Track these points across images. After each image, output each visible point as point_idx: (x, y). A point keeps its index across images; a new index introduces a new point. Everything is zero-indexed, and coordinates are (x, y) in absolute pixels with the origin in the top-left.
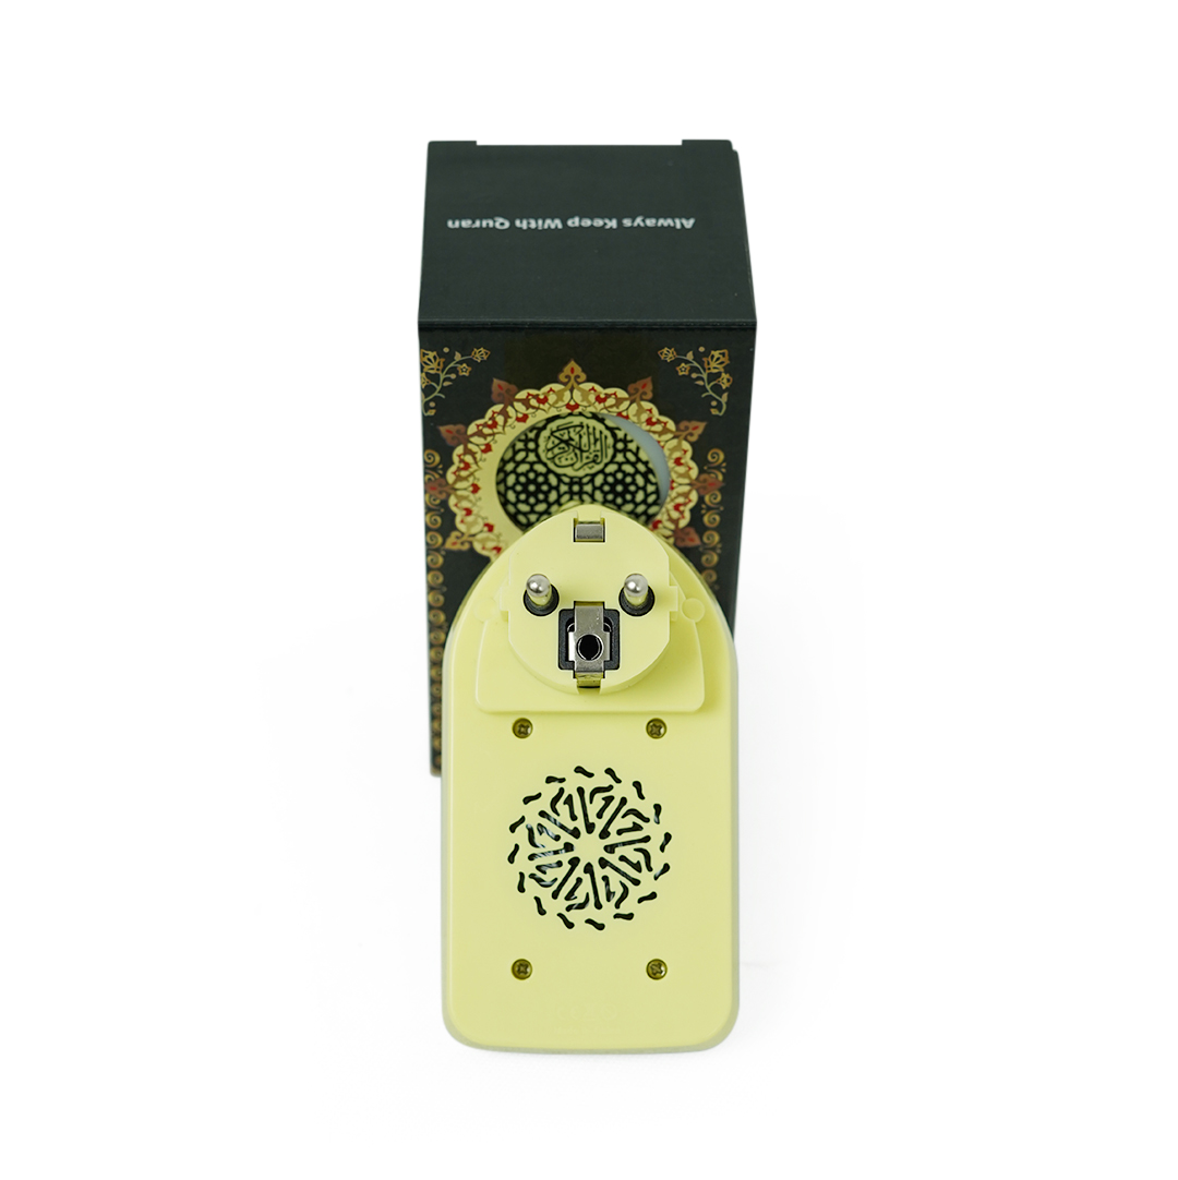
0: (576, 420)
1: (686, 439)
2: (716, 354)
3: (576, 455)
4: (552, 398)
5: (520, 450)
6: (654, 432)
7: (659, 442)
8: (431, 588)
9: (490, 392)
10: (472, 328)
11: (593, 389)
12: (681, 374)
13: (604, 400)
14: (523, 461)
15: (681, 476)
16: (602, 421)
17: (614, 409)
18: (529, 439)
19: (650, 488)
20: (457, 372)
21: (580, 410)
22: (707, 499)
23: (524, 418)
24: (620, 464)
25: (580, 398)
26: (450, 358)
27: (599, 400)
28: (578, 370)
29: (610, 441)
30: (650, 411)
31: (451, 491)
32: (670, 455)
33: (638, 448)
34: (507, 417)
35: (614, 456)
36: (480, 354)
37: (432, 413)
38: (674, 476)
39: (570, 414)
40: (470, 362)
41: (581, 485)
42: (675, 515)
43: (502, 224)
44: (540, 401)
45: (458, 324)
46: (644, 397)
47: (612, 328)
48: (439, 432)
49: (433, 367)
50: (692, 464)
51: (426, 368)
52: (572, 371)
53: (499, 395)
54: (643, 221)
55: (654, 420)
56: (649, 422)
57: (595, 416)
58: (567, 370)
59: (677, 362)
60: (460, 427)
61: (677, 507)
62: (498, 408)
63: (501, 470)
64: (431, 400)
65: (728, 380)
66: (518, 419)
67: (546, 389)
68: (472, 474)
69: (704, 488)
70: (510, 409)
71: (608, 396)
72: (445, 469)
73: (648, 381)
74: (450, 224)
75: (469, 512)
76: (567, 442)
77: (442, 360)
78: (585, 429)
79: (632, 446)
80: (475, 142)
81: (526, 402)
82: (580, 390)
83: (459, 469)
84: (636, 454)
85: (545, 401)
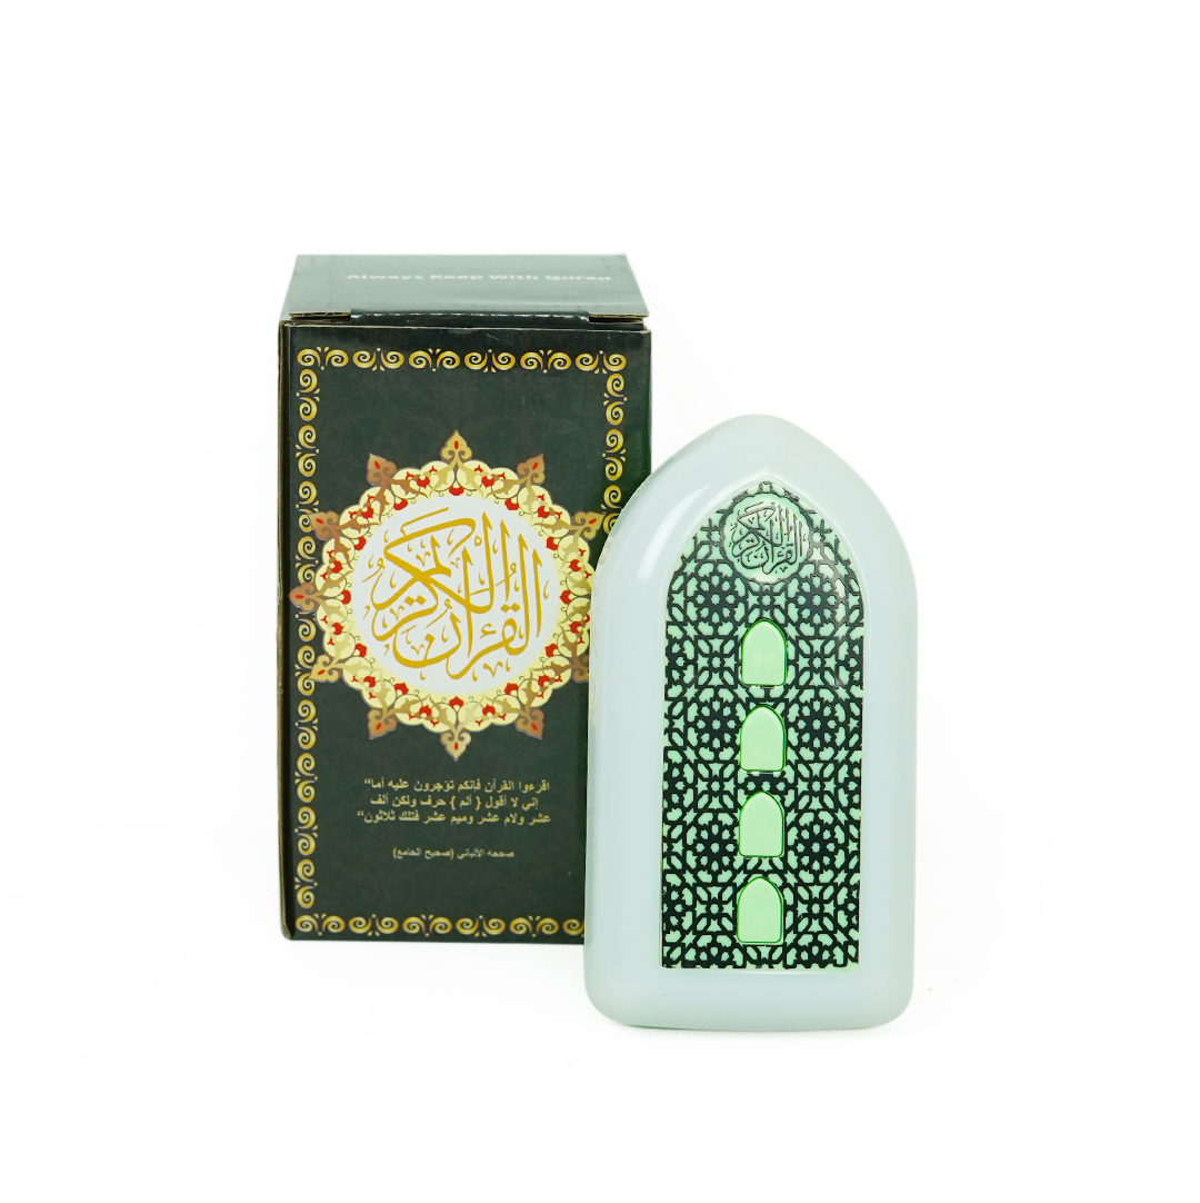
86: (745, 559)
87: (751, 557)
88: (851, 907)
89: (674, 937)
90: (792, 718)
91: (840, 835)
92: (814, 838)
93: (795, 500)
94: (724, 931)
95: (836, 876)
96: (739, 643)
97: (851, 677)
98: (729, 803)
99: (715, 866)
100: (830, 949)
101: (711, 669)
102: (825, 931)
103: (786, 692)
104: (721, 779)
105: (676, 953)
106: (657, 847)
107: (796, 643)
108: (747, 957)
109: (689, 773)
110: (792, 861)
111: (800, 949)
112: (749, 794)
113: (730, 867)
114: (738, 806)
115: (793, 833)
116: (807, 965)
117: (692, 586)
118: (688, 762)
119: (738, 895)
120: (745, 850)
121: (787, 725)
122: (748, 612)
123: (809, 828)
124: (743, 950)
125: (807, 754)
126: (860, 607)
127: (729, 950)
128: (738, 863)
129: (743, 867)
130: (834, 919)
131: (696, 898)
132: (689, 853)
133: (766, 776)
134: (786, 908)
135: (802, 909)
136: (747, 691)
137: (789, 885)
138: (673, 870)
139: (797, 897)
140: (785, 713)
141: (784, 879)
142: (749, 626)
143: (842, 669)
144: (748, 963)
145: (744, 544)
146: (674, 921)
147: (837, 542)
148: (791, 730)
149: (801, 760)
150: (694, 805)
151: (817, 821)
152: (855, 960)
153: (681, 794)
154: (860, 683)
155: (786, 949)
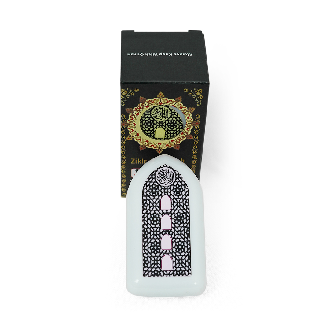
0: (161, 107)
1: (190, 112)
2: (199, 90)
3: (161, 116)
4: (155, 101)
5: (147, 114)
6: (182, 110)
7: (183, 113)
8: (122, 150)
9: (139, 100)
10: (134, 83)
11: (166, 99)
12: (189, 95)
14: (147, 117)
15: (189, 121)
16: (168, 107)
17: (172, 104)
18: (149, 112)
19: (180, 124)
20: (130, 95)
21: (162, 104)
22: (195, 127)
23: (148, 107)
24: (173, 118)
25: (163, 102)
26: (129, 91)
27: (168, 102)
28: (162, 94)
29: (170, 112)
30: (181, 105)
31: (128, 125)
32: (186, 116)
33: (177, 114)
34: (143, 106)
35: (171, 116)
36: (137, 90)
37: (124, 105)
38: (187, 121)
39: (159, 106)
40: (134, 92)
41: (162, 123)
42: (187, 131)
43: (142, 54)
44: (152, 102)
45: (131, 82)
46: (180, 101)
47: (171, 83)
48: (125, 110)
49: (124, 93)
50: (192, 118)
51: (122, 94)
52: (161, 94)
53: (141, 100)
54: (179, 54)
55: (182, 107)
56: (181, 108)
57: (166, 106)
58: (159, 94)
59: (188, 92)
60: (131, 109)
61: (187, 129)
62: (141, 104)
63: (141, 119)
64: (123, 102)
65: (202, 97)
66: (146, 107)
67: (154, 99)
68: (134, 121)
69: (195, 124)
70: (144, 104)
71: (170, 101)
72: (127, 120)
73: (181, 97)
74: (128, 54)
75: (133, 130)
76: (159, 112)
77: (127, 92)
78: (164, 109)
79: (176, 114)
80: (134, 31)
81: (148, 102)
82: (163, 99)
83: (130, 119)
84: (177, 116)
85: (154, 102)
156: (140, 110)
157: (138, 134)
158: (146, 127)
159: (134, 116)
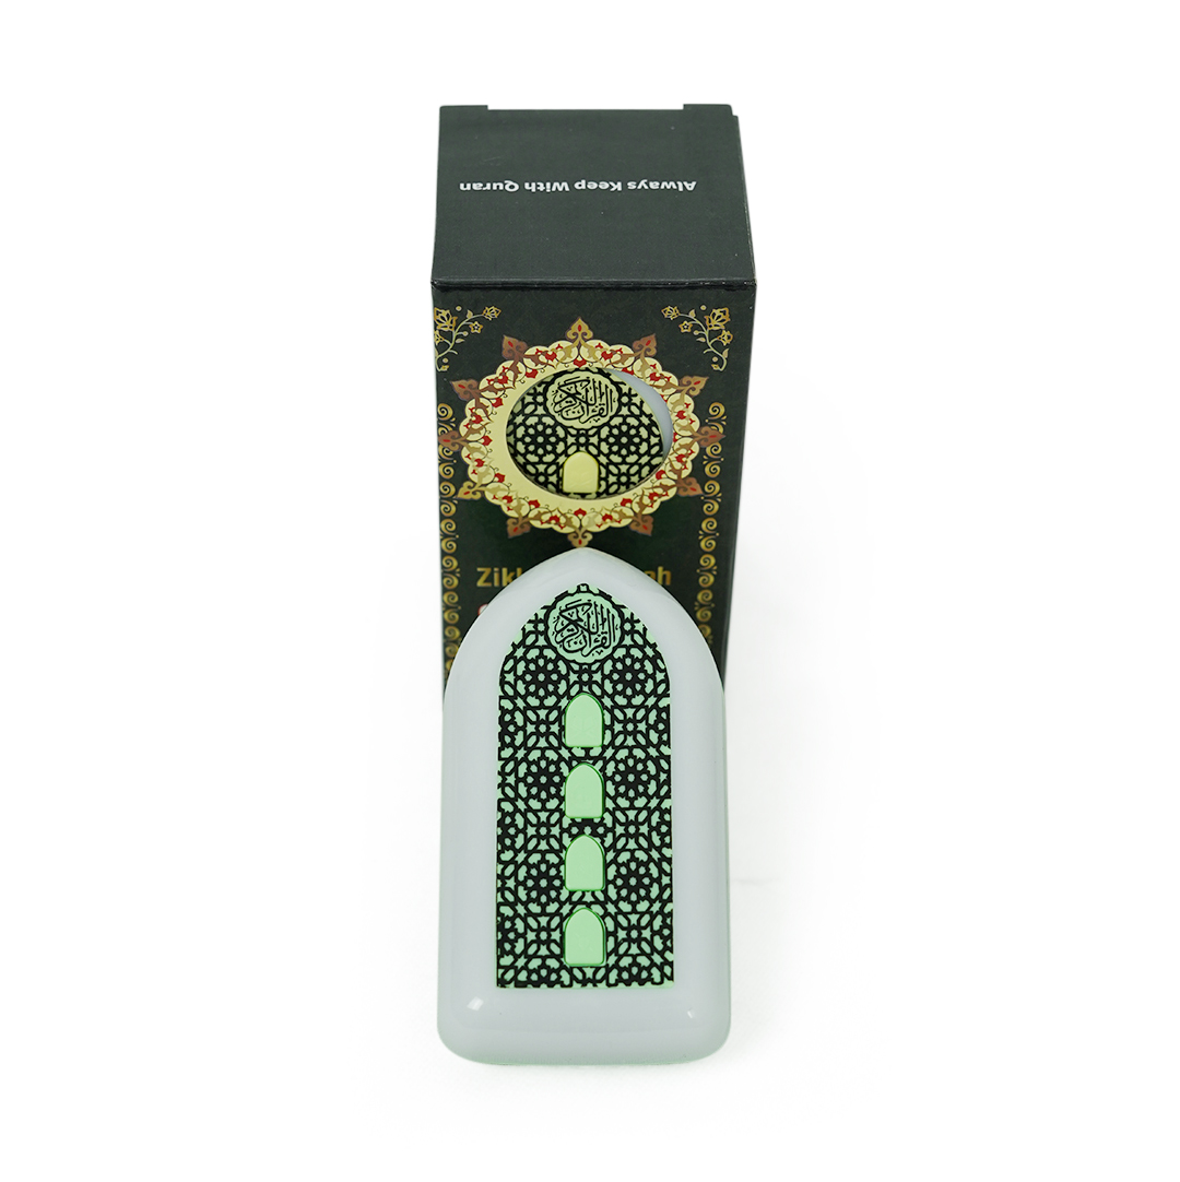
0: (583, 375)
1: (688, 393)
2: (717, 312)
4: (560, 354)
5: (529, 403)
6: (658, 387)
7: (662, 396)
8: (444, 536)
9: (501, 349)
10: (484, 287)
11: (599, 345)
12: (683, 331)
13: (610, 356)
14: (532, 414)
15: (683, 428)
16: (607, 376)
17: (620, 365)
18: (538, 394)
19: (654, 440)
20: (469, 331)
21: (587, 365)
22: (708, 450)
23: (533, 374)
24: (625, 417)
25: (587, 355)
26: (462, 315)
27: (605, 356)
28: (585, 328)
29: (615, 395)
30: (654, 366)
31: (463, 443)
32: (673, 408)
33: (642, 402)
34: (517, 373)
35: (619, 409)
36: (491, 313)
37: (445, 368)
38: (677, 430)
39: (577, 370)
40: (482, 320)
41: (587, 437)
42: (678, 466)
43: (512, 187)
44: (548, 357)
45: (471, 284)
46: (649, 354)
47: (618, 287)
48: (452, 386)
49: (447, 325)
50: (694, 417)
51: (440, 326)
52: (580, 328)
53: (510, 351)
54: (647, 184)
55: (658, 375)
56: (653, 377)
57: (600, 371)
58: (574, 328)
59: (680, 320)
60: (472, 382)
61: (679, 459)
62: (508, 364)
63: (510, 423)
64: (443, 357)
65: (729, 337)
66: (527, 375)
67: (555, 345)
68: (484, 426)
69: (706, 440)
70: (519, 365)
71: (613, 352)
72: (458, 423)
73: (652, 338)
74: (462, 185)
75: (480, 463)
76: (573, 396)
77: (455, 318)
78: (591, 384)
79: (636, 400)
80: (486, 106)
81: (535, 358)
82: (586, 346)
83: (471, 422)
84: (640, 408)
85: (554, 356)
86: (566, 645)
87: (572, 643)
88: (666, 932)
89: (508, 960)
90: (609, 774)
91: (654, 871)
92: (631, 873)
93: (608, 598)
94: (552, 955)
95: (651, 906)
96: (562, 712)
97: (660, 738)
98: (556, 845)
99: (544, 899)
100: (648, 969)
101: (538, 734)
102: (643, 953)
103: (603, 752)
104: (548, 825)
105: (510, 975)
106: (493, 883)
107: (611, 711)
108: (573, 978)
109: (520, 820)
110: (612, 893)
111: (621, 970)
112: (573, 837)
113: (557, 899)
114: (563, 847)
115: (612, 871)
116: (628, 983)
117: (521, 667)
118: (519, 811)
119: (564, 924)
120: (570, 885)
121: (606, 779)
122: (569, 687)
123: (626, 865)
124: (570, 971)
125: (623, 803)
126: (666, 680)
127: (557, 971)
128: (564, 895)
129: (569, 899)
130: (651, 943)
131: (527, 926)
132: (521, 889)
133: (588, 822)
134: (608, 934)
135: (622, 934)
136: (570, 752)
137: (610, 914)
138: (506, 903)
139: (618, 925)
140: (603, 769)
141: (606, 909)
142: (571, 698)
143: (652, 732)
144: (574, 983)
145: (566, 633)
146: (507, 947)
147: (645, 629)
148: (609, 783)
149: (618, 808)
150: (524, 847)
151: (633, 859)
152: (671, 978)
153: (513, 838)
154: (668, 743)
155: (608, 969)
156: (506, 385)
157: (501, 478)
158: (527, 452)
159: (484, 408)
